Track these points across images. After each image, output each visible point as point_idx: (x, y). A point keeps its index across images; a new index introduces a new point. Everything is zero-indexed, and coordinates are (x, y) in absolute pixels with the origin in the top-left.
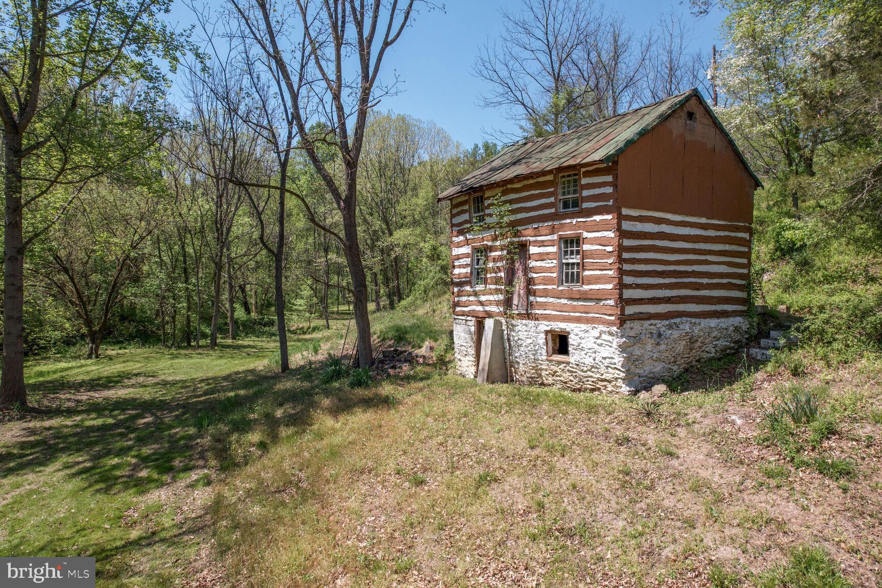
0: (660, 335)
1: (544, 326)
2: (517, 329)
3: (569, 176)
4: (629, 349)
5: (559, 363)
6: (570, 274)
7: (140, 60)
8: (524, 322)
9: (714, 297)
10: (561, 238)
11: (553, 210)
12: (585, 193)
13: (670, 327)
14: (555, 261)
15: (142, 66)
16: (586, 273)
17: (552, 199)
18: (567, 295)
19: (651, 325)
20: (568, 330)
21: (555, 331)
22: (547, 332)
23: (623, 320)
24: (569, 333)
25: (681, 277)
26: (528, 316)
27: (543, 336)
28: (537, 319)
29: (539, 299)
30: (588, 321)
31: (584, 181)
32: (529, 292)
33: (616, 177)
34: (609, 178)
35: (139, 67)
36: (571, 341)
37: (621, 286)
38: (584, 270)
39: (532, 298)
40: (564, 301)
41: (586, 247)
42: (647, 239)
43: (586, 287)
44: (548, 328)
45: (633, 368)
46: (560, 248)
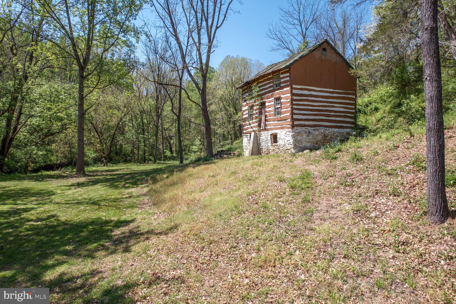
0: (309, 133)
1: (270, 133)
2: (262, 135)
3: (277, 75)
4: (295, 137)
5: (275, 146)
6: (278, 112)
7: (125, 39)
8: (264, 132)
9: (336, 120)
10: (275, 98)
11: (272, 88)
12: (282, 80)
13: (315, 130)
14: (273, 107)
15: (125, 41)
16: (282, 110)
17: (272, 84)
18: (277, 120)
19: (306, 129)
20: (277, 133)
21: (273, 134)
22: (271, 135)
23: (293, 126)
24: (277, 134)
25: (320, 112)
26: (265, 130)
27: (270, 136)
28: (268, 130)
29: (269, 123)
30: (282, 128)
31: (281, 76)
32: (266, 120)
33: (290, 74)
34: (288, 74)
35: (124, 42)
36: (278, 137)
37: (292, 114)
38: (281, 109)
39: (266, 122)
40: (276, 122)
41: (282, 101)
42: (304, 97)
43: (282, 116)
44: (271, 133)
45: (297, 144)
46: (275, 102)
